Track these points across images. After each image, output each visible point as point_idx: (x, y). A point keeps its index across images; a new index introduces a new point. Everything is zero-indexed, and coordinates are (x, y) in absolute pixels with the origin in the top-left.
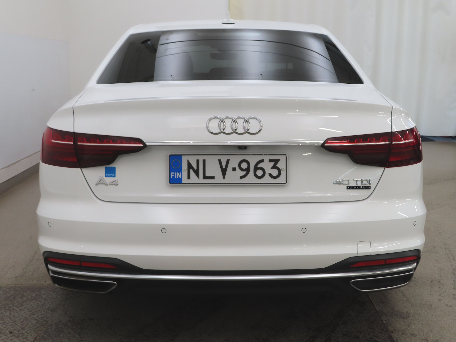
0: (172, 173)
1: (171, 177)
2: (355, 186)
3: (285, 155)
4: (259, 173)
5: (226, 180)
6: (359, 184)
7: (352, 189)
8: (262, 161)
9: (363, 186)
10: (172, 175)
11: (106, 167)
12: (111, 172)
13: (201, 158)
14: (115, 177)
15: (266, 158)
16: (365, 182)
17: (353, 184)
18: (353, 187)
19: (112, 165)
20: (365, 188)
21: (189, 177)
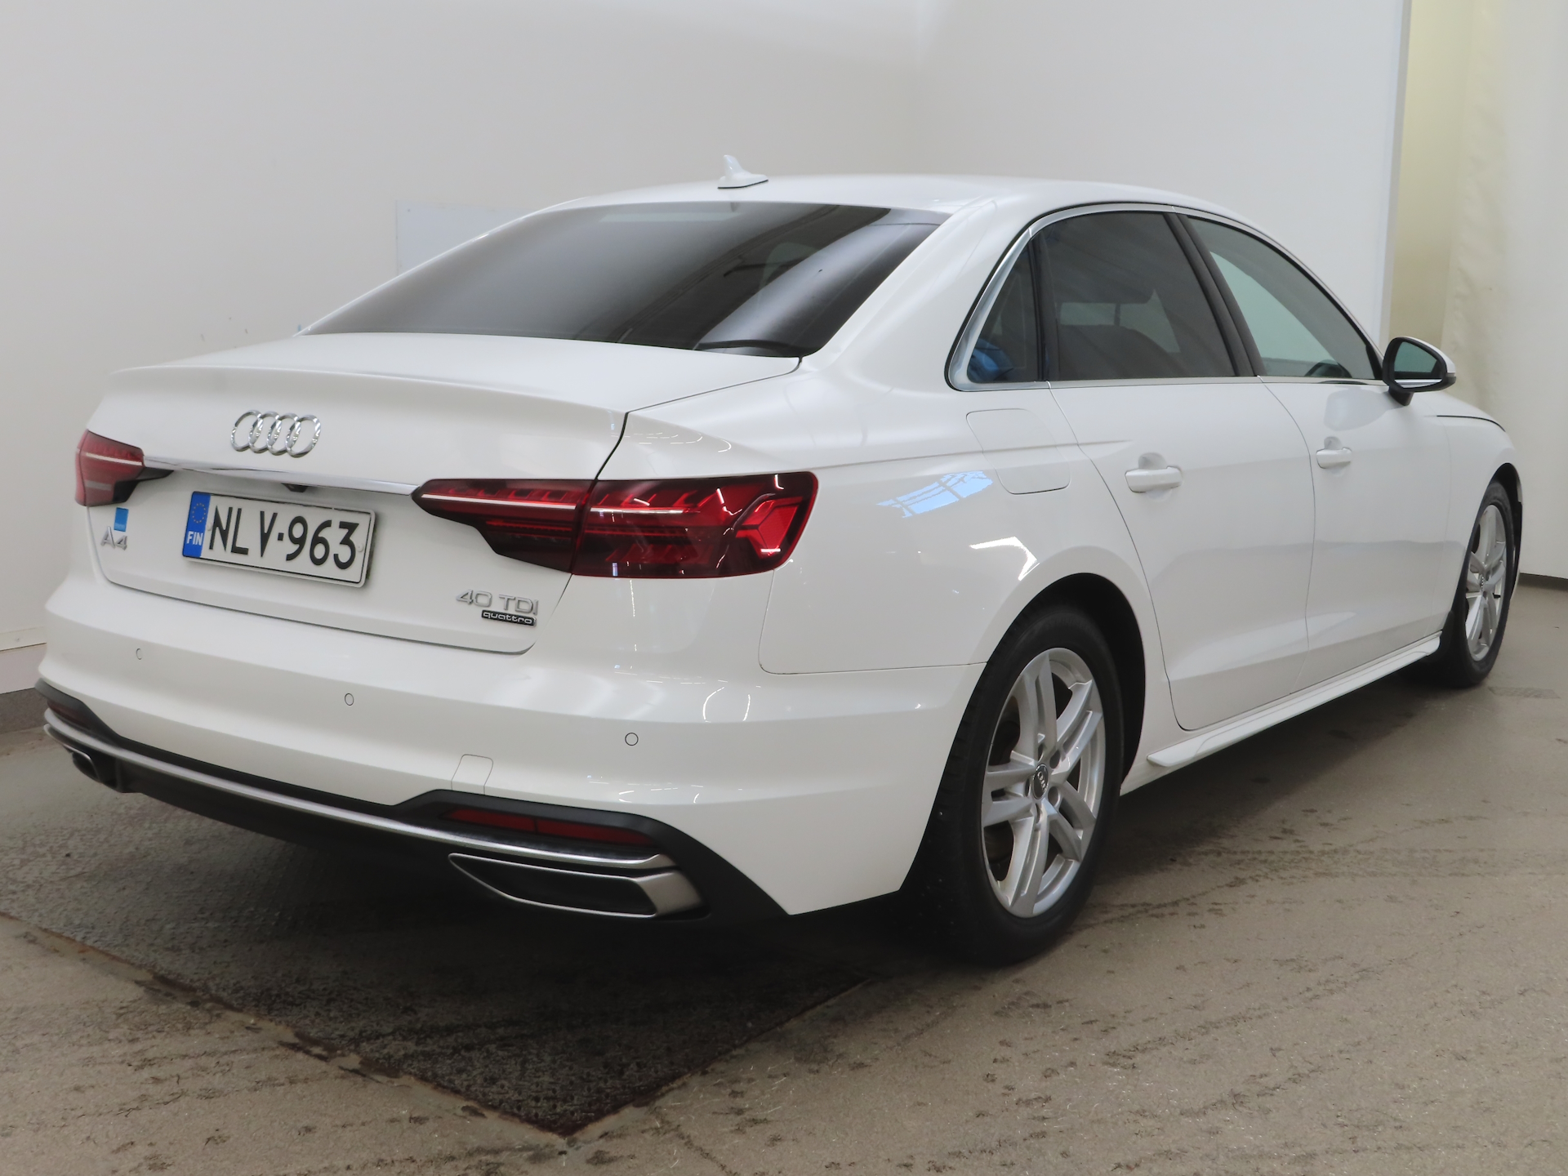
0: (191, 533)
1: (188, 542)
2: (499, 613)
3: (369, 513)
4: (319, 551)
5: (265, 562)
6: (512, 611)
7: (491, 618)
8: (327, 524)
9: (518, 617)
10: (189, 538)
11: (118, 509)
12: (121, 519)
13: (236, 504)
14: (124, 530)
15: (337, 518)
16: (525, 607)
17: (497, 607)
18: (495, 613)
19: (123, 506)
20: (522, 623)
21: (211, 547)
